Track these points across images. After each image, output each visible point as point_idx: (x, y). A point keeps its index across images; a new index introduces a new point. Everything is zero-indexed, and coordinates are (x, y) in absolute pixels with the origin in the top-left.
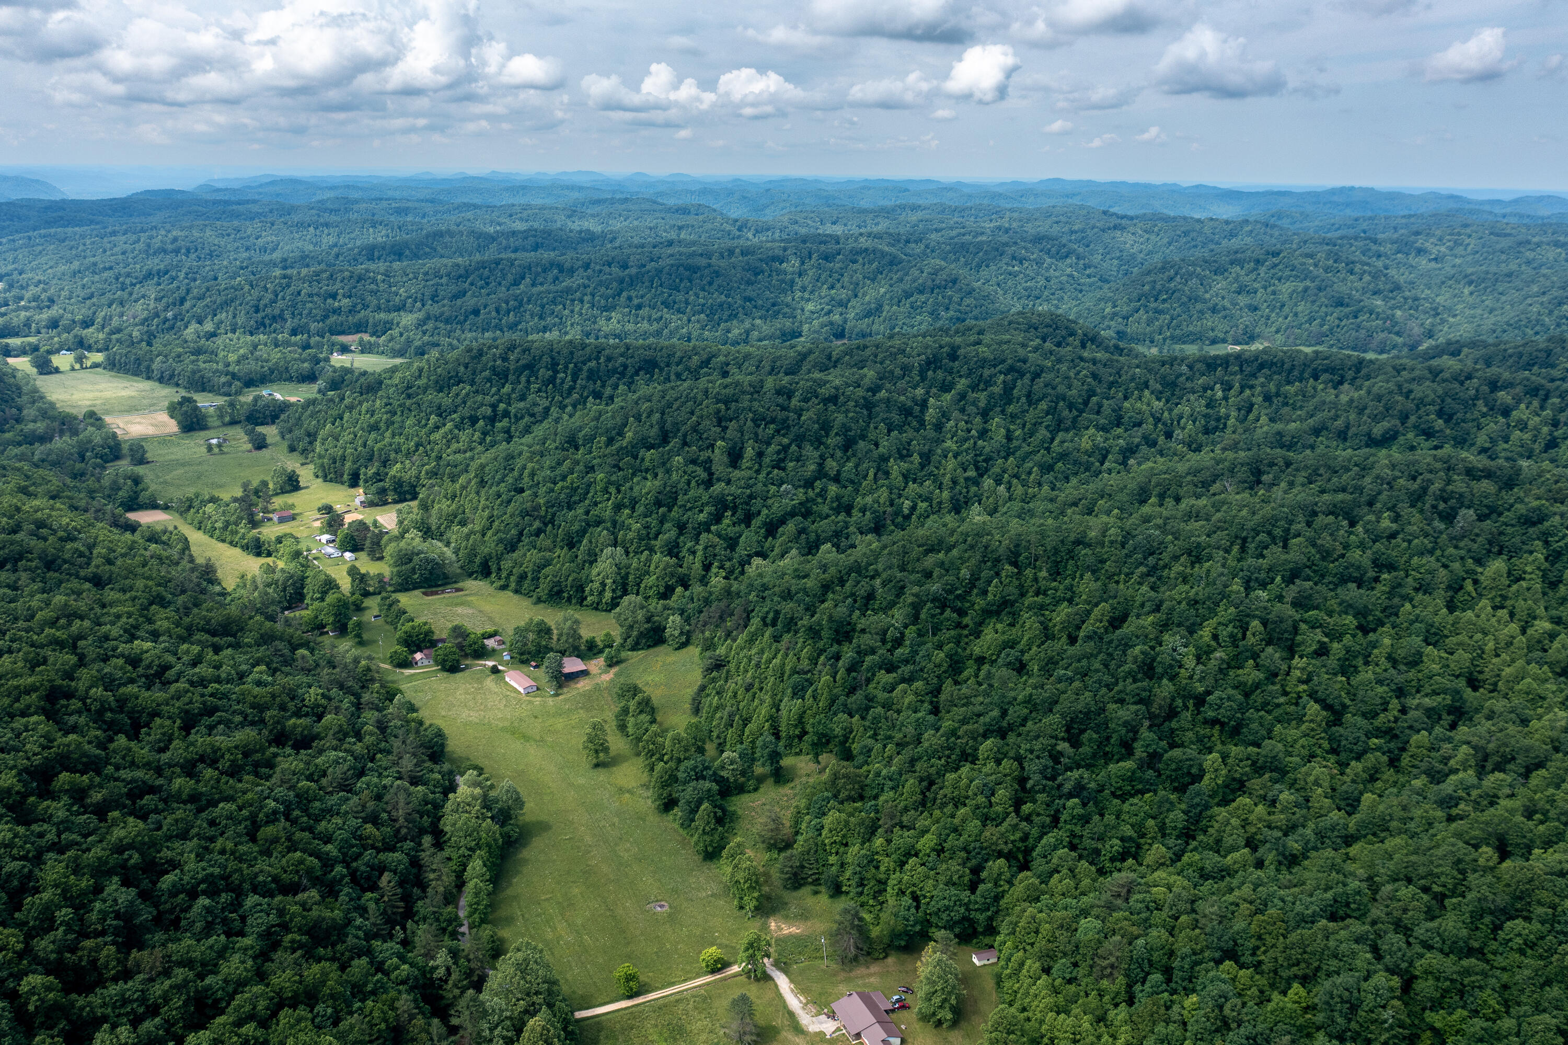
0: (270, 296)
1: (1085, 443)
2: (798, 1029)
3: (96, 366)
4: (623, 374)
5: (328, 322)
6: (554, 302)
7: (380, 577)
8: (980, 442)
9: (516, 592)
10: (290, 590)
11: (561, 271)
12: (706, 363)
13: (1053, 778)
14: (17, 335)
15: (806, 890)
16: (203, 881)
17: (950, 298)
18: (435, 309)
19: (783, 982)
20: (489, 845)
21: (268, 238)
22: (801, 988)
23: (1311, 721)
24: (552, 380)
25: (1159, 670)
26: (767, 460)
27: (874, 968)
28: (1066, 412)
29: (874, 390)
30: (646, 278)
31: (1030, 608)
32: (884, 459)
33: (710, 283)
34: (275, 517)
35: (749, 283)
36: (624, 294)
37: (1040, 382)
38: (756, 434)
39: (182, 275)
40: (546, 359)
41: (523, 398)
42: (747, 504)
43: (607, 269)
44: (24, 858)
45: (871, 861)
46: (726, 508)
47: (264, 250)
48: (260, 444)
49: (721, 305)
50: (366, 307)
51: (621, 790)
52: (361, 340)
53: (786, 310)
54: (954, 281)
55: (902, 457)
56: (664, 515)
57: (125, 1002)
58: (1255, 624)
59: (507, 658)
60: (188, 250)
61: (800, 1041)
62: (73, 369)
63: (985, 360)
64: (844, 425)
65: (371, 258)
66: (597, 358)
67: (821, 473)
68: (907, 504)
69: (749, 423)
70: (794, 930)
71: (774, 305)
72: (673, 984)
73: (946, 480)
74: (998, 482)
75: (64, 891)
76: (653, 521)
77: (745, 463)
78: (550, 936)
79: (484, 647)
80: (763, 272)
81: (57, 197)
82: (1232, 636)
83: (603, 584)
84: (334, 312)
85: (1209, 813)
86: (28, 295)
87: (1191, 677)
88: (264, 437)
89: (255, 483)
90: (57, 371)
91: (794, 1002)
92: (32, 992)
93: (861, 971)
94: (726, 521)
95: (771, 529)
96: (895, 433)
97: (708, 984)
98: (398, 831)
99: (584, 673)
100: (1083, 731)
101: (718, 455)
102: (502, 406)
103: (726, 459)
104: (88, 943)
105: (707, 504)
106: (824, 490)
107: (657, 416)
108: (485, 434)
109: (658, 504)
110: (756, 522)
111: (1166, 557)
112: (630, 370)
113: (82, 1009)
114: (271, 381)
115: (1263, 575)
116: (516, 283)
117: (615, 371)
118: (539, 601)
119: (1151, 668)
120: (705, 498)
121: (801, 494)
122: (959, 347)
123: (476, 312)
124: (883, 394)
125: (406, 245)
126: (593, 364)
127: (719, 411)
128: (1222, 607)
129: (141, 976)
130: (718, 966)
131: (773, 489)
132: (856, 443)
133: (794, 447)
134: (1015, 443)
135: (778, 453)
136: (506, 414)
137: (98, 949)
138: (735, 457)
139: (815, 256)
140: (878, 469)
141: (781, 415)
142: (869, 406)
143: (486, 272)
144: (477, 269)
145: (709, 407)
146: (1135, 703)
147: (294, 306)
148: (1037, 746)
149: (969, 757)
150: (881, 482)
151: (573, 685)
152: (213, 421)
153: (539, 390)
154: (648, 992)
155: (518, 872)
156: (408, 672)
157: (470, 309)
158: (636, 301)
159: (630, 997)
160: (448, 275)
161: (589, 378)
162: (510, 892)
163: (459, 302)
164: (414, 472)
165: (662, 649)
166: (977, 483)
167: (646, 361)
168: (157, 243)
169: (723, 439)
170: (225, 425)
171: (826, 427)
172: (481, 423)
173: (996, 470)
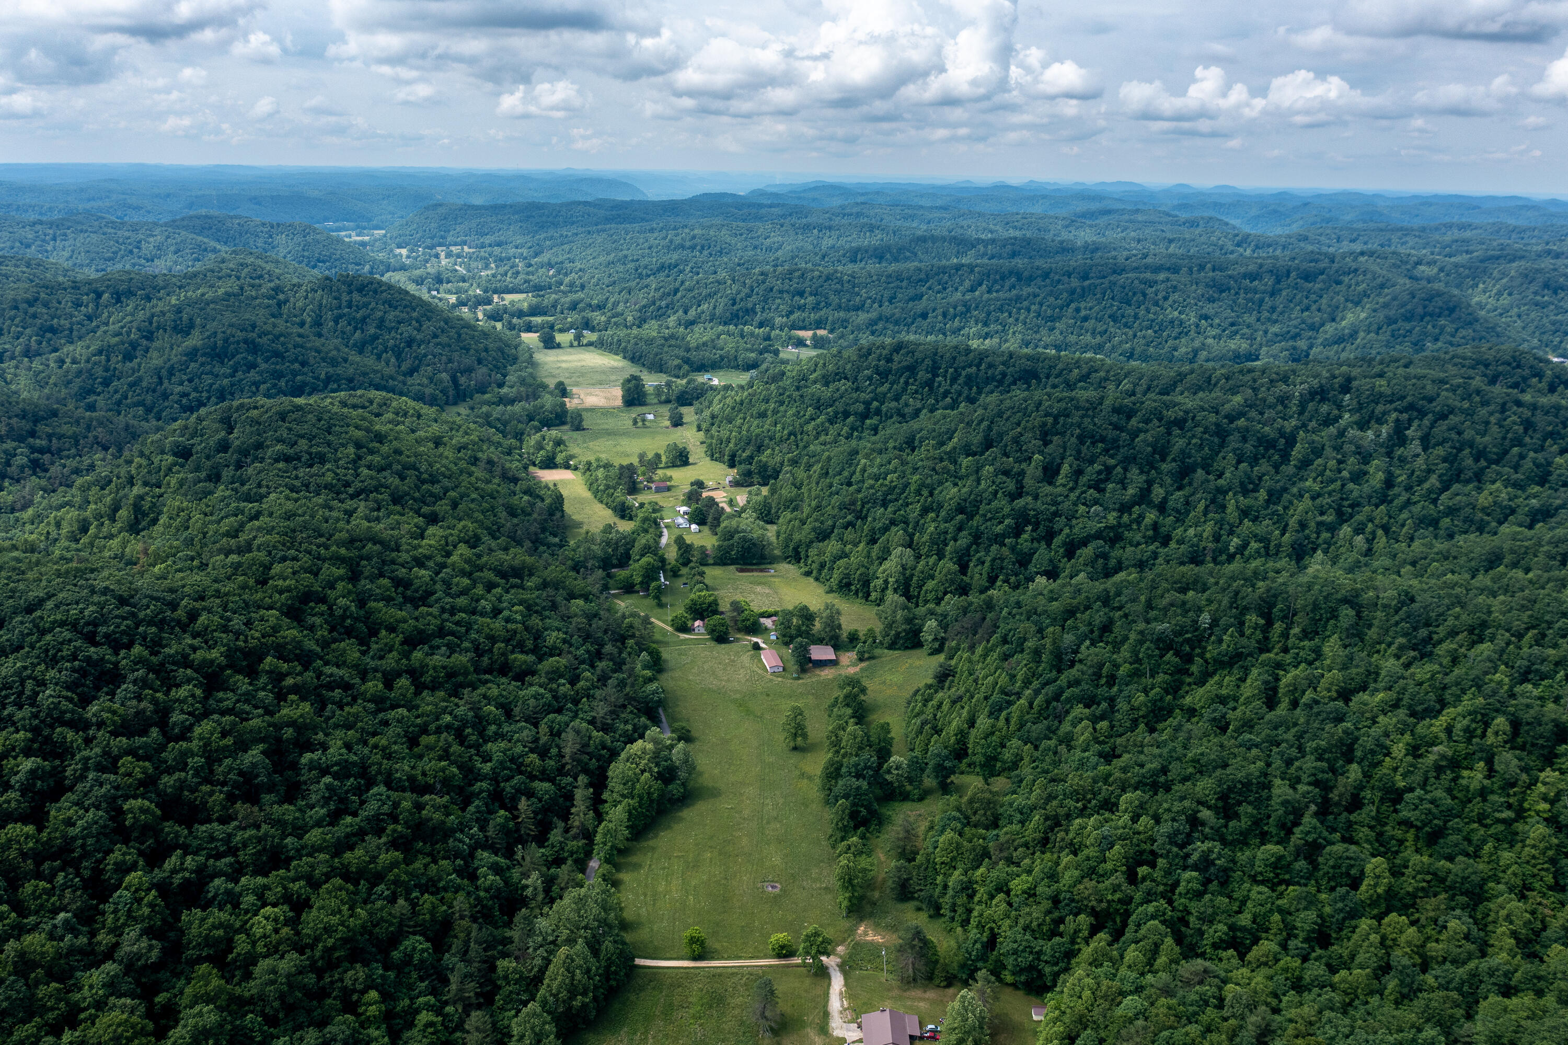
0: (747, 291)
1: (1484, 499)
2: (824, 1029)
3: (590, 344)
4: (1000, 382)
5: (792, 317)
6: (1001, 310)
7: (703, 549)
8: (1351, 486)
9: (817, 579)
10: (621, 550)
11: (1019, 279)
12: (1084, 378)
13: (1182, 846)
14: (545, 314)
15: (912, 905)
16: (336, 764)
17: (1442, 328)
18: (887, 309)
19: (837, 983)
20: (641, 797)
21: (775, 238)
22: (850, 993)
23: (1534, 846)
24: (929, 384)
25: (1358, 754)
26: (1083, 479)
27: (931, 994)
28: (1469, 462)
29: (1231, 418)
30: (1098, 290)
31: (1263, 664)
32: (1222, 491)
33: (1166, 298)
34: (653, 486)
35: (1211, 300)
36: (1073, 305)
37: (1443, 426)
38: (1079, 452)
39: (688, 269)
40: (928, 362)
41: (897, 398)
42: (1050, 521)
43: (1065, 279)
44: (189, 714)
45: (967, 888)
46: (1028, 522)
47: (768, 249)
48: (677, 422)
49: (1172, 322)
50: (828, 305)
51: (803, 775)
52: (815, 335)
53: (1245, 330)
54: (1452, 310)
55: (1245, 492)
56: (962, 523)
57: (212, 839)
58: (1500, 722)
59: (773, 638)
60: (703, 248)
61: (818, 1040)
62: (571, 346)
63: (1381, 395)
64: (1182, 451)
65: (853, 261)
66: (978, 366)
67: (1144, 497)
68: (1235, 541)
69: (1073, 440)
70: (879, 939)
71: (1232, 324)
72: (739, 958)
73: (1293, 522)
74: (1358, 531)
75: (205, 745)
76: (950, 527)
77: (1061, 480)
78: (661, 889)
79: (760, 625)
80: (1229, 289)
81: (638, 197)
82: (1467, 730)
83: (886, 582)
84: (799, 308)
85: (1353, 923)
86: (567, 280)
87: (1395, 769)
88: (681, 417)
89: (650, 455)
90: (559, 346)
91: (835, 1004)
92: (130, 811)
93: (918, 993)
94: (1025, 536)
95: (1071, 550)
96: (1243, 466)
97: (770, 966)
98: (563, 766)
99: (834, 663)
100: (1239, 803)
101: (1032, 470)
102: (875, 404)
103: (1039, 473)
104: (206, 788)
105: (1008, 516)
106: (1141, 517)
107: (986, 423)
108: (853, 429)
109: (961, 510)
110: (1057, 541)
111: (1442, 631)
112: (1009, 379)
113: (169, 834)
114: (720, 368)
115: (1544, 668)
116: (972, 289)
117: (993, 378)
118: (831, 591)
119: (1351, 749)
120: (1007, 510)
121: (1112, 517)
122: (1355, 379)
123: (924, 316)
124: (1242, 422)
125: (888, 249)
126: (974, 369)
127: (1044, 424)
128: (1469, 695)
129: (235, 823)
130: (785, 952)
131: (1082, 509)
132: (1194, 471)
133: (1119, 469)
134: (1396, 490)
135: (1099, 473)
136: (878, 412)
137: (211, 793)
138: (1050, 473)
139: (1293, 274)
140: (1213, 501)
141: (1111, 434)
142: (1221, 434)
143: (946, 277)
144: (937, 274)
145: (1036, 419)
146: (1309, 784)
147: (766, 301)
148: (1177, 806)
149: (1109, 806)
150: (1211, 515)
151: (818, 672)
152: (652, 399)
153: (916, 392)
154: (713, 959)
155: (669, 827)
156: (683, 636)
157: (919, 311)
158: (1083, 313)
159: (695, 959)
160: (909, 278)
161: (966, 383)
162: (651, 843)
163: (911, 304)
164: (778, 459)
165: (918, 652)
166: (1332, 528)
167: (1026, 371)
168: (678, 240)
169: (1041, 452)
170: (661, 403)
171: (1161, 451)
172: (851, 418)
173: (1359, 518)
